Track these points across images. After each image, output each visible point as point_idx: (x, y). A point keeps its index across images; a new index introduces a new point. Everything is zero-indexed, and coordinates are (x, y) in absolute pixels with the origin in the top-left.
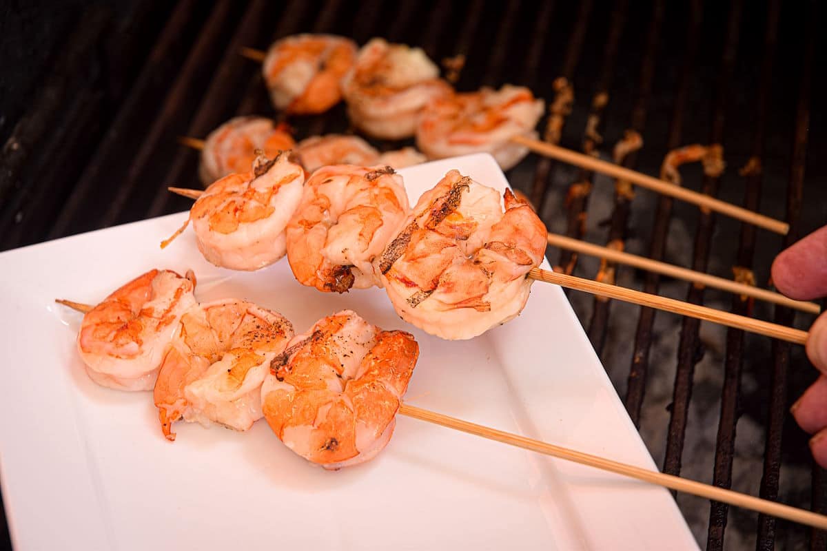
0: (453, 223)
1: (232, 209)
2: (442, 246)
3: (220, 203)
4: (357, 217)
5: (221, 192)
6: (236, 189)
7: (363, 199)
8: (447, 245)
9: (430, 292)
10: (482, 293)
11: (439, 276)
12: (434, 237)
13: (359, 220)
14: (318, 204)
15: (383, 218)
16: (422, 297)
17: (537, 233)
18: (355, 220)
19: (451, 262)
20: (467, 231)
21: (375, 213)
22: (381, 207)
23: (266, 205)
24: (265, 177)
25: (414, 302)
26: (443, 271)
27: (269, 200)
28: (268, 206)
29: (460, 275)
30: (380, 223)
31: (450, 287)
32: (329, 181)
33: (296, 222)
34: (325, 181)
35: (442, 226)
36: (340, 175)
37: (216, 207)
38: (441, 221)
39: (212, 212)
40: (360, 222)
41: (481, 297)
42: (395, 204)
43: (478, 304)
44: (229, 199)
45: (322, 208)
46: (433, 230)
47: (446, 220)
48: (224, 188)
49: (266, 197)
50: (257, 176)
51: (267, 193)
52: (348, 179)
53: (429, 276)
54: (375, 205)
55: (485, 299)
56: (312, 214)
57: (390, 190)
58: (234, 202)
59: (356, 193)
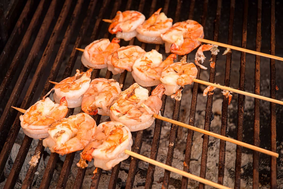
0: (133, 98)
1: (68, 87)
2: (129, 104)
3: (64, 86)
4: (104, 94)
5: (65, 83)
6: (69, 83)
7: (107, 89)
8: (131, 104)
9: (124, 115)
10: (139, 116)
11: (127, 111)
12: (127, 101)
13: (105, 95)
14: (94, 90)
15: (113, 95)
16: (121, 116)
17: (158, 104)
18: (104, 95)
19: (132, 108)
20: (137, 101)
21: (110, 93)
22: (112, 92)
23: (78, 87)
24: (79, 80)
25: (119, 116)
26: (129, 110)
27: (79, 86)
28: (79, 87)
29: (133, 112)
30: (112, 96)
31: (130, 114)
32: (97, 83)
33: (86, 93)
34: (96, 83)
35: (130, 99)
36: (101, 81)
37: (63, 86)
38: (130, 97)
39: (62, 87)
40: (105, 96)
41: (139, 117)
42: (116, 91)
43: (138, 119)
44: (67, 85)
45: (95, 91)
46: (127, 100)
47: (131, 97)
48: (66, 82)
49: (78, 85)
50: (77, 79)
51: (79, 84)
52: (103, 83)
53: (124, 111)
54: (110, 91)
55: (140, 118)
56: (92, 92)
57: (115, 87)
58: (69, 85)
59: (105, 88)
